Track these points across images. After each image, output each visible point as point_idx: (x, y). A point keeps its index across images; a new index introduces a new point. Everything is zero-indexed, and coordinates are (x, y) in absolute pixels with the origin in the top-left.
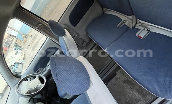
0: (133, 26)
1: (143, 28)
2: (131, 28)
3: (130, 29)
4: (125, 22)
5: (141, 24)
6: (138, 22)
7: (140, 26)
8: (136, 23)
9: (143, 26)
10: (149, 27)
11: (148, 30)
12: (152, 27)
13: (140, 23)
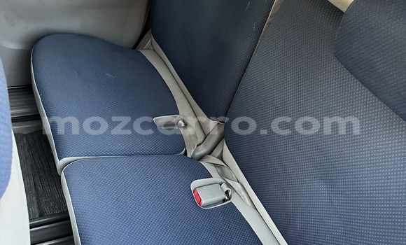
0: (198, 154)
1: (220, 180)
2: (189, 155)
3: (185, 154)
4: (183, 125)
5: (221, 163)
6: (217, 152)
7: (216, 165)
8: (210, 153)
9: (222, 175)
10: (237, 186)
11: (227, 192)
12: (243, 193)
13: (221, 158)
